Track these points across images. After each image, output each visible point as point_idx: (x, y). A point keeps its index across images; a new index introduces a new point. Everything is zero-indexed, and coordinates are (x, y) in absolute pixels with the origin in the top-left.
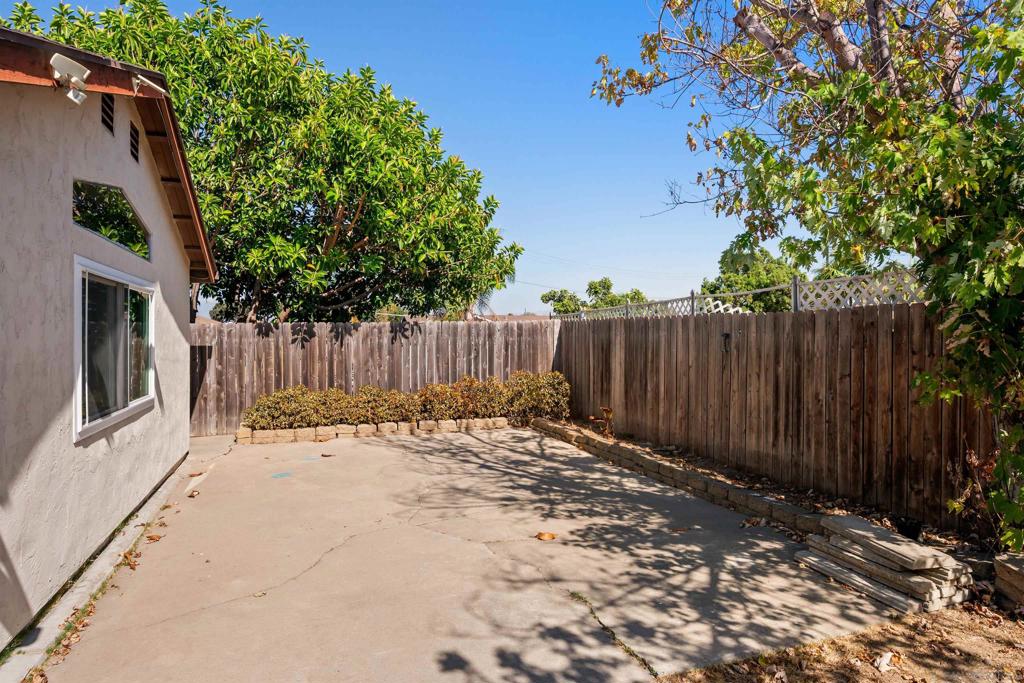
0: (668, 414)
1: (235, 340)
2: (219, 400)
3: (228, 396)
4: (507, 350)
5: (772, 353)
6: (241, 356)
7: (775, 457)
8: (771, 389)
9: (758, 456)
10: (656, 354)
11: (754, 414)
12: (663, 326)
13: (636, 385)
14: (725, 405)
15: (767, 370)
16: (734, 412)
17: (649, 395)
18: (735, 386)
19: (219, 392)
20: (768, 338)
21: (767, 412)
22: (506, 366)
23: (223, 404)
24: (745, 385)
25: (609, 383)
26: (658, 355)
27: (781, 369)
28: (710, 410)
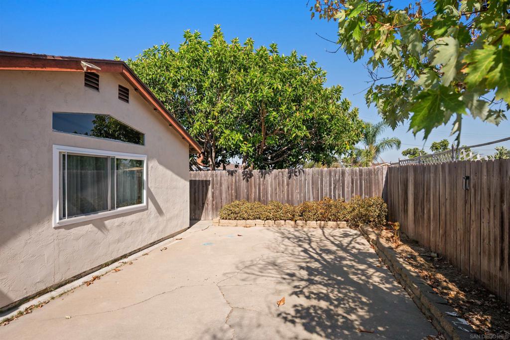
0: (435, 231)
1: (219, 178)
2: (213, 205)
3: (216, 203)
4: (352, 183)
5: (498, 194)
6: (221, 185)
7: (501, 280)
8: (498, 222)
9: (490, 277)
10: (429, 189)
11: (486, 241)
12: (432, 170)
13: (419, 209)
14: (467, 231)
15: (495, 206)
16: (473, 237)
17: (426, 216)
18: (473, 217)
19: (213, 201)
20: (495, 180)
21: (495, 240)
22: (352, 192)
23: (214, 207)
24: (480, 217)
25: (407, 206)
26: (430, 190)
27: (505, 207)
28: (458, 233)
